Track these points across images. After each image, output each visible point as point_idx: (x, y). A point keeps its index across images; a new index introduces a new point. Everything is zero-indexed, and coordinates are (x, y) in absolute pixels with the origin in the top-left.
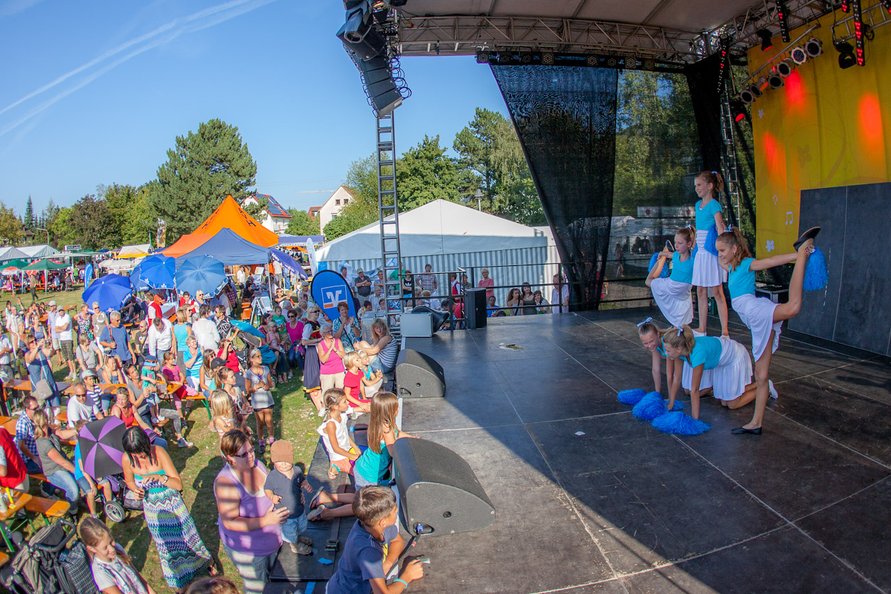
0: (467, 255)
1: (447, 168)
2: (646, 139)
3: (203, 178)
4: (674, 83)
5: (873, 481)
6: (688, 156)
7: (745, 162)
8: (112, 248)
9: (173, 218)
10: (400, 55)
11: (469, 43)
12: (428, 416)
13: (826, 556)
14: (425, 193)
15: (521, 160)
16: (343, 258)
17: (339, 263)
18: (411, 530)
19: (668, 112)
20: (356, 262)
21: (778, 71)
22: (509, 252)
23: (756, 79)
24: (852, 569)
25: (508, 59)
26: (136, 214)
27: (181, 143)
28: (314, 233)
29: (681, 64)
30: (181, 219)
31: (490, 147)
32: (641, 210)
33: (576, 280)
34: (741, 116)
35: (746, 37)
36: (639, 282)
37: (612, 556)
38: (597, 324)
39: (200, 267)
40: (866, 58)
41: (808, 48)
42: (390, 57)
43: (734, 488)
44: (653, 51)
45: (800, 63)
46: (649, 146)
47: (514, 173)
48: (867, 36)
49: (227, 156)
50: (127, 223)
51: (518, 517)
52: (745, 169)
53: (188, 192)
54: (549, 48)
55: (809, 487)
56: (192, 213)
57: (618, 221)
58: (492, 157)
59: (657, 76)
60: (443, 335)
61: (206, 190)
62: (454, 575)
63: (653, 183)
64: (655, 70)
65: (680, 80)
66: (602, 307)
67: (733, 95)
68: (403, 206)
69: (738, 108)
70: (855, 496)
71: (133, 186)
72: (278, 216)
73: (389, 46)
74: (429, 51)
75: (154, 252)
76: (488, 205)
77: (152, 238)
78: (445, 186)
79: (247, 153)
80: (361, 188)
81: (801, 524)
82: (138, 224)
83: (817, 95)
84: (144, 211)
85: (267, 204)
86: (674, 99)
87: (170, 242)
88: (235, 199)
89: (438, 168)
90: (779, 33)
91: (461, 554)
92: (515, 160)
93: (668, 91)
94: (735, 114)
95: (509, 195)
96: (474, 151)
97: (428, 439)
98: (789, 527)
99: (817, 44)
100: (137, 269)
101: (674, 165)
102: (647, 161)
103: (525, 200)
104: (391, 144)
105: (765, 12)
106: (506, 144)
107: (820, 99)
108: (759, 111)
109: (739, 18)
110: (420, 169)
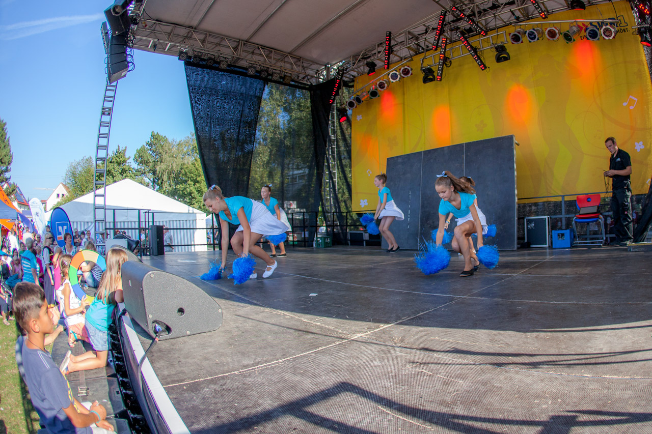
21: (377, 87)
40: (443, 78)
41: (403, 71)
80: (73, 184)
83: (404, 104)
99: (409, 69)
105: (375, 53)
106: (168, 159)
107: (406, 106)
108: (358, 116)
109: (355, 57)
110: (112, 171)
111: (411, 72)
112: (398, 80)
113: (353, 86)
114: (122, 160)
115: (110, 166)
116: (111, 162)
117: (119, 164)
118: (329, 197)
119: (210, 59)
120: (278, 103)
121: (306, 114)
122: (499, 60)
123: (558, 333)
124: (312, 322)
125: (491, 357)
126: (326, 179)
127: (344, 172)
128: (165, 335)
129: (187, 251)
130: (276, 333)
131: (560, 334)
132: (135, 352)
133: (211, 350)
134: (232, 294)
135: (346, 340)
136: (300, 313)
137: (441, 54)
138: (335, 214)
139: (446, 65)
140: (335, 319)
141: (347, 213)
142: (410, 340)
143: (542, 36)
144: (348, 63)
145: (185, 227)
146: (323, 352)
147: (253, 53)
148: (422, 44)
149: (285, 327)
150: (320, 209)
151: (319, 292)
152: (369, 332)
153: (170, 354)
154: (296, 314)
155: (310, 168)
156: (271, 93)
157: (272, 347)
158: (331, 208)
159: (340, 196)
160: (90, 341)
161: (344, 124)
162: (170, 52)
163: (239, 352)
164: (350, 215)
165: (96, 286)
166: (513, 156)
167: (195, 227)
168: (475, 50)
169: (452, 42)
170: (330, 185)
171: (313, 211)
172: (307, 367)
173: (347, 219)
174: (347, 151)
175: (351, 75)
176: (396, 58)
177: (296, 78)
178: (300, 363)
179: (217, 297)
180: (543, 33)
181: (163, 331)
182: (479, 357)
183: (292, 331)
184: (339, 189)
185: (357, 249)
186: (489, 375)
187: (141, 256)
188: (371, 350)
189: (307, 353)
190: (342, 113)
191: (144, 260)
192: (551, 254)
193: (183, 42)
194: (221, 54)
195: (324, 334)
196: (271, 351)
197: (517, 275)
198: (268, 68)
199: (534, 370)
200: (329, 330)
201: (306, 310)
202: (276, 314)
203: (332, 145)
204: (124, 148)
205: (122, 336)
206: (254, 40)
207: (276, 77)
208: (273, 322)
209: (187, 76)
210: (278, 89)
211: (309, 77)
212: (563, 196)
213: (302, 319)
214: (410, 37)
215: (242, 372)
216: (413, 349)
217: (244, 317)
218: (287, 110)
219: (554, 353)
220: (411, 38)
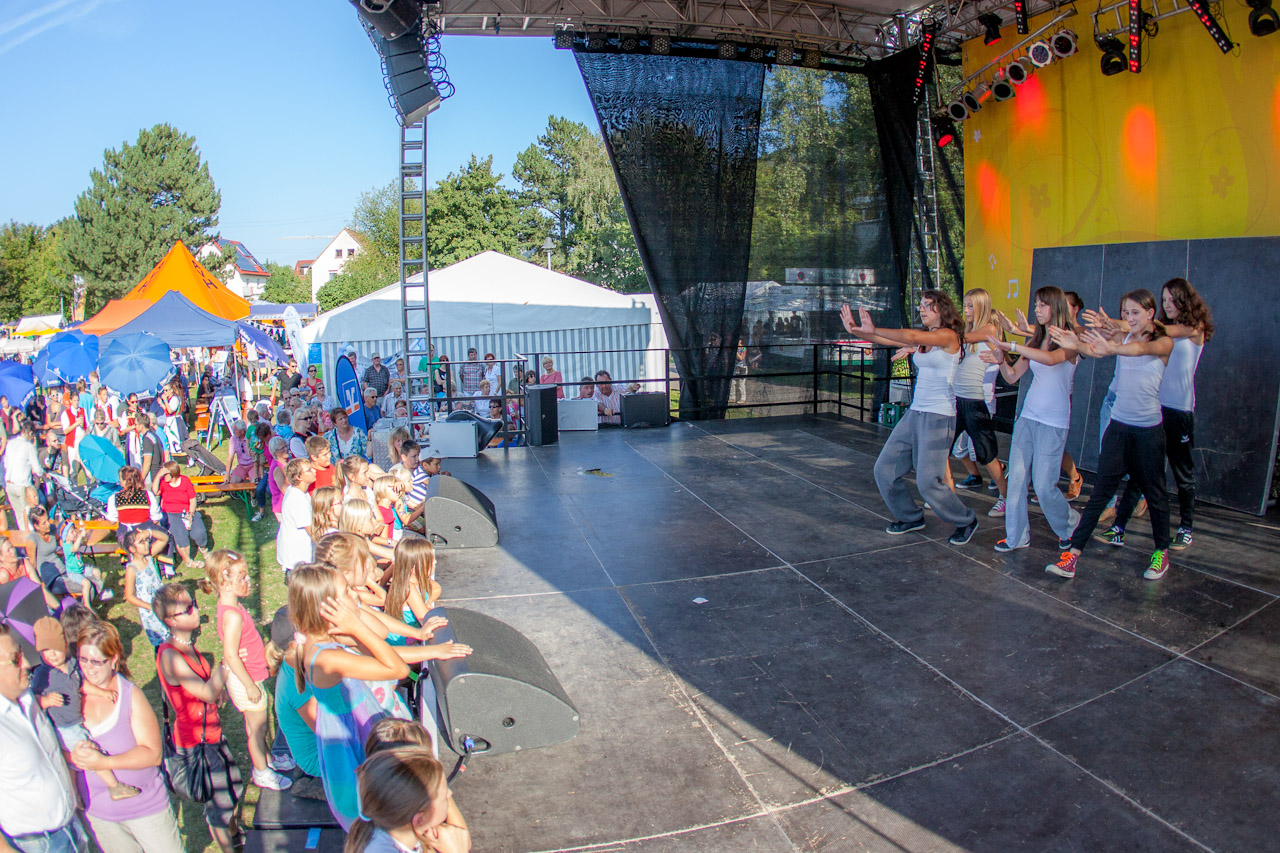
0: (529, 336)
1: (503, 205)
2: (802, 168)
3: (142, 213)
4: (849, 88)
5: (1146, 668)
6: (865, 195)
7: (951, 206)
8: (6, 320)
9: (96, 274)
10: (441, 32)
11: (547, 20)
12: (473, 576)
13: (1080, 777)
14: (468, 242)
15: (613, 195)
16: (345, 338)
17: (339, 346)
18: (457, 746)
19: (837, 129)
20: (364, 345)
21: (1008, 75)
22: (591, 331)
23: (972, 86)
24: (1123, 795)
25: (601, 44)
26: (43, 269)
27: (113, 160)
28: (301, 300)
29: (861, 61)
30: (108, 277)
31: (568, 175)
32: (791, 273)
33: (691, 375)
34: (948, 137)
35: (962, 24)
36: (786, 378)
37: (758, 781)
38: (722, 439)
39: (135, 348)
40: (1142, 63)
41: (1056, 43)
42: (426, 35)
43: (935, 679)
44: (820, 40)
45: (1041, 65)
46: (807, 178)
47: (603, 214)
48: (1147, 30)
49: (177, 180)
50: (29, 282)
51: (614, 724)
52: (951, 216)
53: (119, 234)
54: (663, 30)
55: (1049, 678)
56: (124, 267)
57: (757, 287)
58: (570, 190)
59: (824, 76)
60: (494, 454)
61: (145, 232)
62: (524, 811)
63: (810, 233)
64: (822, 66)
65: (857, 83)
66: (730, 415)
67: (937, 108)
68: (436, 261)
69: (944, 127)
70: (1120, 690)
71: (39, 225)
72: (249, 274)
73: (425, 20)
74: (484, 28)
75: (69, 326)
76: (563, 261)
77: (65, 305)
78: (499, 232)
79: (208, 176)
80: (373, 233)
81: (1039, 730)
82: (46, 283)
83: (1063, 111)
84: (53, 265)
85: (235, 255)
86: (847, 110)
87: (91, 312)
88: (188, 247)
89: (489, 205)
90: (1012, 20)
91: (532, 780)
92: (602, 195)
93: (839, 99)
94: (938, 136)
95: (594, 247)
96: (543, 180)
97: (475, 610)
98: (1021, 736)
99: (1070, 38)
100: (42, 353)
101: (843, 207)
102: (801, 201)
103: (617, 255)
104: (420, 167)
106: (592, 171)
107: (1068, 117)
108: (975, 132)
110: (462, 206)
111: (1074, 45)
112: (1048, 62)
113: (958, 62)
114: (485, 184)
115: (457, 196)
116: (458, 189)
117: (478, 191)
122: (1257, 28)
137: (1131, 6)
139: (1146, 33)
144: (942, 12)
175: (951, 37)
177: (833, 48)
190: (942, 125)
204: (487, 159)
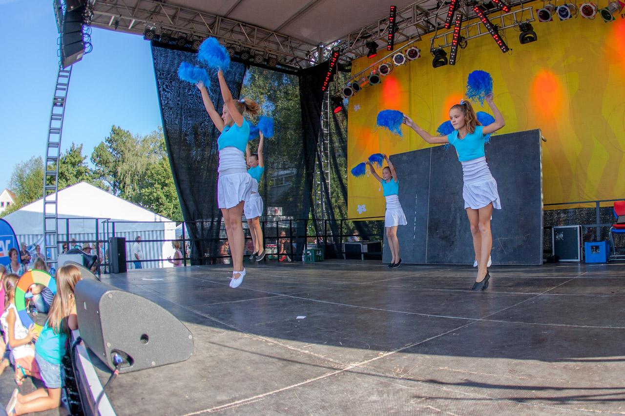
21: (379, 71)
41: (409, 53)
45: (399, 65)
83: (410, 92)
89: (79, 174)
96: (106, 163)
105: (377, 32)
106: (131, 158)
107: (412, 95)
108: (355, 106)
109: (353, 35)
110: (65, 173)
111: (419, 54)
112: (403, 63)
113: (349, 71)
114: (78, 160)
115: (63, 167)
116: (64, 163)
117: (74, 165)
118: (320, 202)
119: (181, 39)
120: (261, 90)
121: (294, 103)
122: (523, 40)
123: (590, 363)
124: (299, 350)
125: (510, 390)
126: (317, 180)
127: (338, 172)
128: (126, 367)
129: (153, 267)
130: (257, 363)
131: (593, 364)
132: (91, 388)
133: (180, 384)
134: (206, 318)
135: (339, 371)
136: (284, 339)
137: (454, 33)
138: (328, 222)
139: (460, 46)
140: (326, 347)
141: (342, 220)
142: (414, 370)
143: (576, 14)
144: (345, 43)
145: (151, 239)
146: (311, 385)
147: (232, 31)
148: (433, 21)
149: (267, 356)
150: (310, 216)
151: (308, 315)
152: (366, 362)
153: (133, 389)
154: (280, 340)
155: (298, 167)
156: (253, 78)
157: (251, 379)
158: (323, 215)
159: (333, 200)
160: (41, 377)
161: (339, 115)
162: (134, 30)
163: (213, 386)
164: (345, 223)
165: (47, 310)
166: (538, 154)
167: (163, 239)
168: (495, 29)
169: (468, 19)
170: (322, 188)
171: (302, 218)
172: (292, 403)
173: (341, 228)
174: (342, 147)
175: (347, 57)
176: (402, 38)
177: (283, 60)
178: (284, 399)
179: (188, 321)
180: (577, 10)
181: (124, 362)
182: (497, 391)
183: (276, 360)
184: (332, 193)
185: (353, 264)
186: (508, 412)
187: (99, 274)
188: (368, 382)
189: (292, 386)
190: (337, 102)
191: (103, 279)
192: (583, 270)
193: (150, 18)
194: (195, 32)
195: (313, 364)
196: (251, 384)
197: (543, 294)
198: (250, 49)
199: (562, 406)
200: (319, 359)
201: (292, 336)
202: (257, 340)
203: (324, 140)
204: (79, 146)
205: (76, 369)
206: (232, 16)
207: (259, 60)
208: (253, 350)
209: (154, 59)
210: (261, 73)
211: (298, 60)
212: (598, 202)
213: (288, 346)
214: (419, 12)
215: (217, 409)
216: (418, 381)
217: (219, 344)
218: (272, 98)
219: (585, 387)
220: (420, 14)
